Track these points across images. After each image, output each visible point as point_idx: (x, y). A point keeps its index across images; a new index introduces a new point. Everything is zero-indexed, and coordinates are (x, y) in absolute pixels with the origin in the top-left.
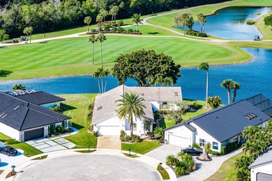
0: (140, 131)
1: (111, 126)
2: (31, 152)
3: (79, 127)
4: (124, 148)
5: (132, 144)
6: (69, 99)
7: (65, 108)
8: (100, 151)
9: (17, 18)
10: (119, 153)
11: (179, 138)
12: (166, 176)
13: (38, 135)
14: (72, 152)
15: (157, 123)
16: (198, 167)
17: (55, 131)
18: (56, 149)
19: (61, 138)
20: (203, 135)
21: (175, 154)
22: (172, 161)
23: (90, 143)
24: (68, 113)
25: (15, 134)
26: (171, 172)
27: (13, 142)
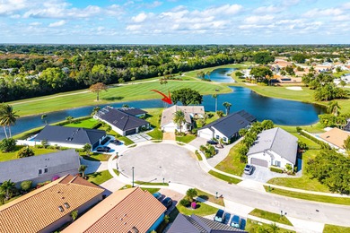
0: (184, 129)
1: (170, 127)
2: (129, 142)
3: (153, 127)
4: (177, 139)
5: (181, 138)
6: (149, 111)
7: (148, 116)
8: (165, 141)
9: (129, 73)
10: (175, 142)
11: (206, 135)
12: (200, 159)
13: (133, 132)
14: (150, 142)
15: (193, 126)
16: (217, 152)
17: (142, 130)
18: (141, 140)
19: (145, 134)
20: (217, 133)
21: (205, 144)
22: (203, 148)
23: (159, 136)
24: (149, 120)
25: (121, 132)
26: (203, 155)
27: (119, 136)
